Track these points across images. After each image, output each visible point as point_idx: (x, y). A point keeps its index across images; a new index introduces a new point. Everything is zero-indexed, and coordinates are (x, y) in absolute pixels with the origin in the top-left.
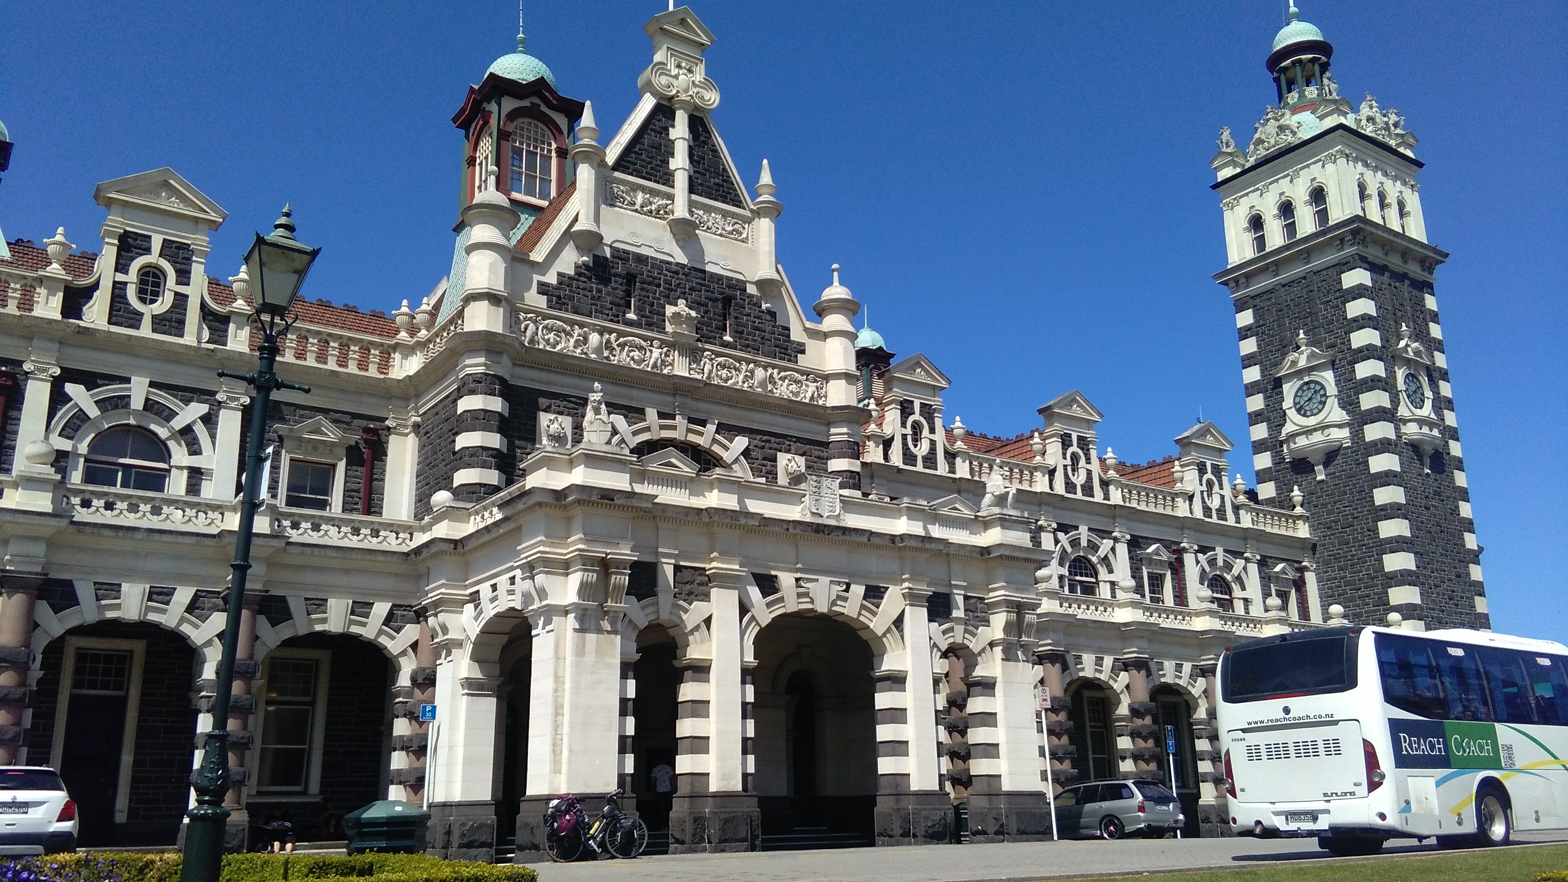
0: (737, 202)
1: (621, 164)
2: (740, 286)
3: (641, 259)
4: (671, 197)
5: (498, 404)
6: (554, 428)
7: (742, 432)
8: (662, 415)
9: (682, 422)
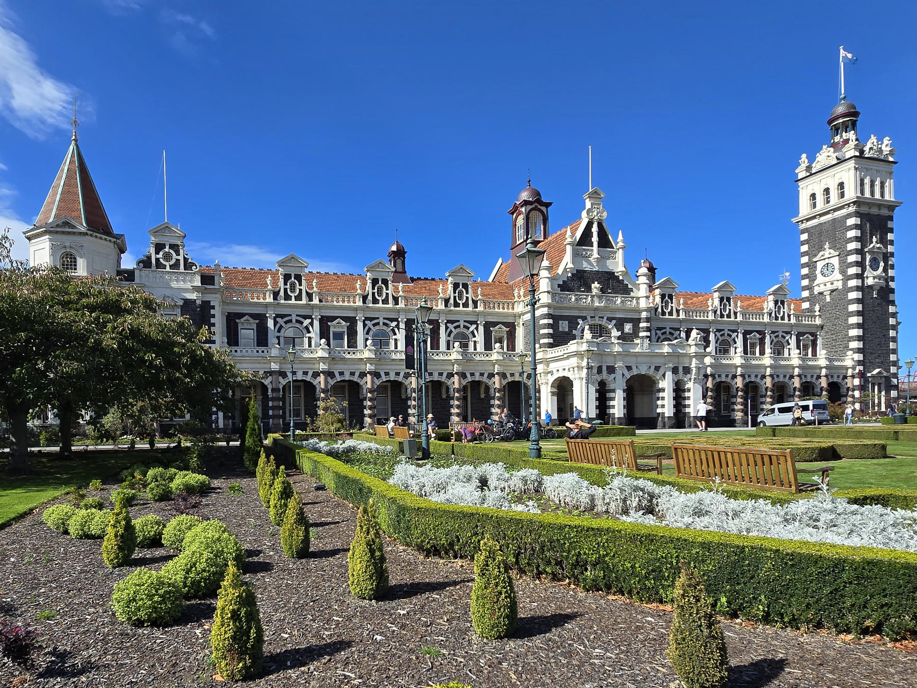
0: (612, 247)
1: (579, 243)
2: (614, 274)
3: (585, 271)
4: (593, 250)
5: (551, 321)
6: (564, 326)
7: (614, 318)
8: (591, 317)
9: (597, 318)
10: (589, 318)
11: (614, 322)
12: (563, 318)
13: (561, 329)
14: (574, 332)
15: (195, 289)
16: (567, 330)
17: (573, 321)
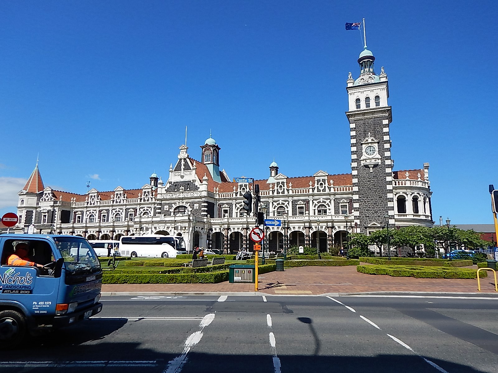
0: (190, 169)
1: (175, 170)
2: (190, 181)
3: (177, 182)
4: (181, 172)
5: (160, 206)
6: (166, 207)
7: (189, 202)
8: (178, 203)
9: (181, 203)
10: (177, 202)
11: (189, 204)
12: (166, 204)
13: (165, 209)
14: (170, 210)
15: (51, 206)
16: (167, 209)
17: (170, 206)
